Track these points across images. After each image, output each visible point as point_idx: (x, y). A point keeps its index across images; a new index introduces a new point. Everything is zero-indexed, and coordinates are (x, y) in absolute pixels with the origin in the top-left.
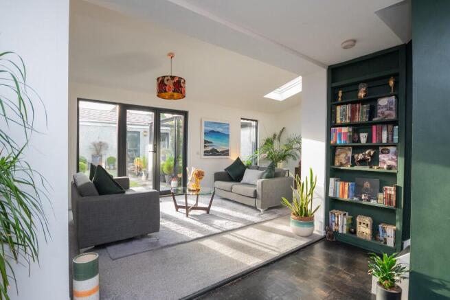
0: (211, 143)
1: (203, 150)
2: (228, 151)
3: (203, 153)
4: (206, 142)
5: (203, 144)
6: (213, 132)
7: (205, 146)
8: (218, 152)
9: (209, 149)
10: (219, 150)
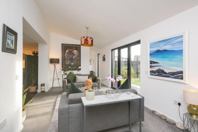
0: (157, 63)
1: (149, 70)
2: (182, 72)
3: (149, 73)
4: (151, 62)
5: (149, 65)
6: (158, 51)
7: (151, 67)
8: (165, 73)
9: (155, 69)
10: (167, 71)
